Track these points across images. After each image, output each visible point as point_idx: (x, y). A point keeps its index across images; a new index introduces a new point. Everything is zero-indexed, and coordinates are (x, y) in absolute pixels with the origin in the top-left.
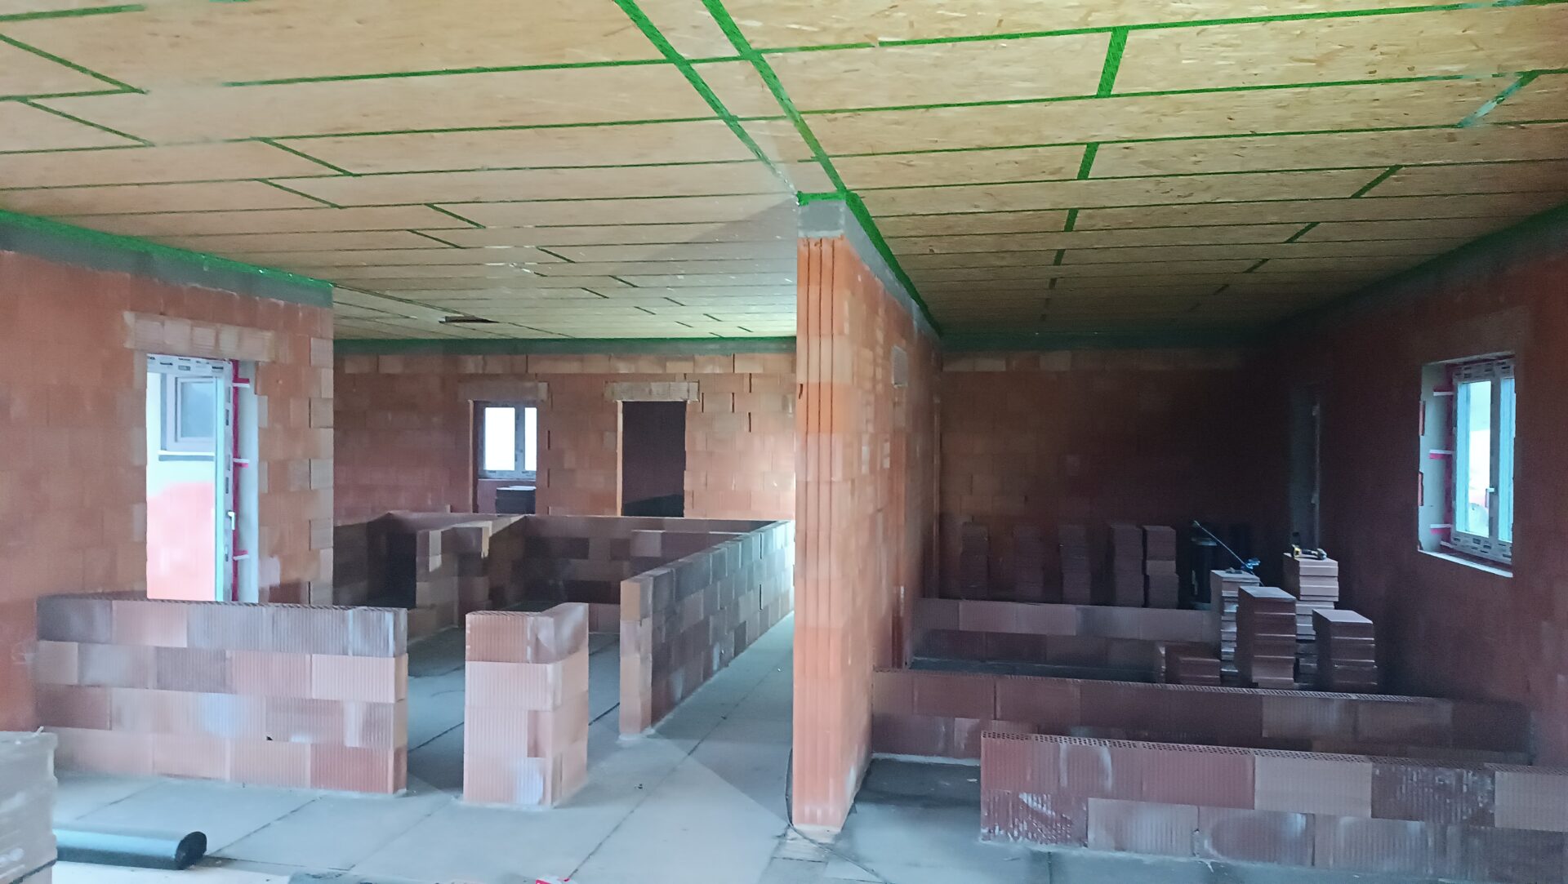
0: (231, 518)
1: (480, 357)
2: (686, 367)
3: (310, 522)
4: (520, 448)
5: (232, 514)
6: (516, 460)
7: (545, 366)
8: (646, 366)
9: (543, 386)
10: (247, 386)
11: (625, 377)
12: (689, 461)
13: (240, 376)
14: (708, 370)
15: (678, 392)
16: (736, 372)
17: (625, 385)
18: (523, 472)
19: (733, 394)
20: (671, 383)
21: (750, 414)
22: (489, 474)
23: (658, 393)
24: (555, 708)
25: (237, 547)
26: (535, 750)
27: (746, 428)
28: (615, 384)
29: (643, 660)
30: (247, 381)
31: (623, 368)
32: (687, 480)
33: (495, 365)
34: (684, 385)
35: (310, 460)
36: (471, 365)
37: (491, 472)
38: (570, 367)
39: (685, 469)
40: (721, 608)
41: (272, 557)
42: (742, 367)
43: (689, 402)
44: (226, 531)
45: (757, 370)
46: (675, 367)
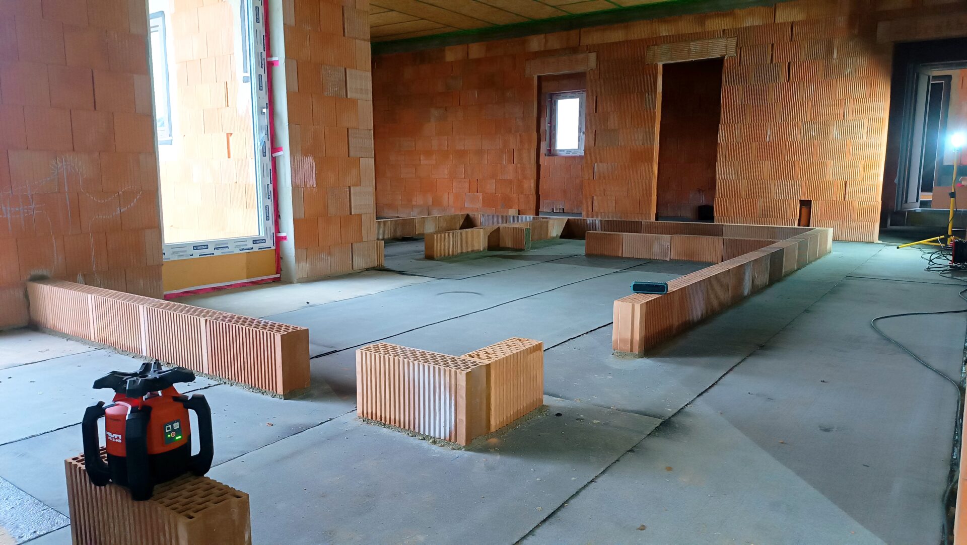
0: (264, 114)
1: (542, 36)
2: (724, 23)
3: (348, 129)
5: (265, 110)
7: (594, 37)
8: (685, 26)
9: (593, 57)
11: (668, 39)
12: (724, 115)
14: (748, 22)
15: (718, 49)
16: (776, 21)
17: (665, 47)
19: (773, 45)
20: (710, 40)
21: (789, 63)
23: (695, 52)
25: (273, 144)
27: (784, 79)
28: (656, 47)
31: (664, 30)
32: (721, 134)
33: (554, 41)
34: (723, 42)
35: (345, 68)
36: (535, 43)
39: (719, 123)
41: (306, 155)
42: (783, 16)
43: (726, 57)
45: (801, 16)
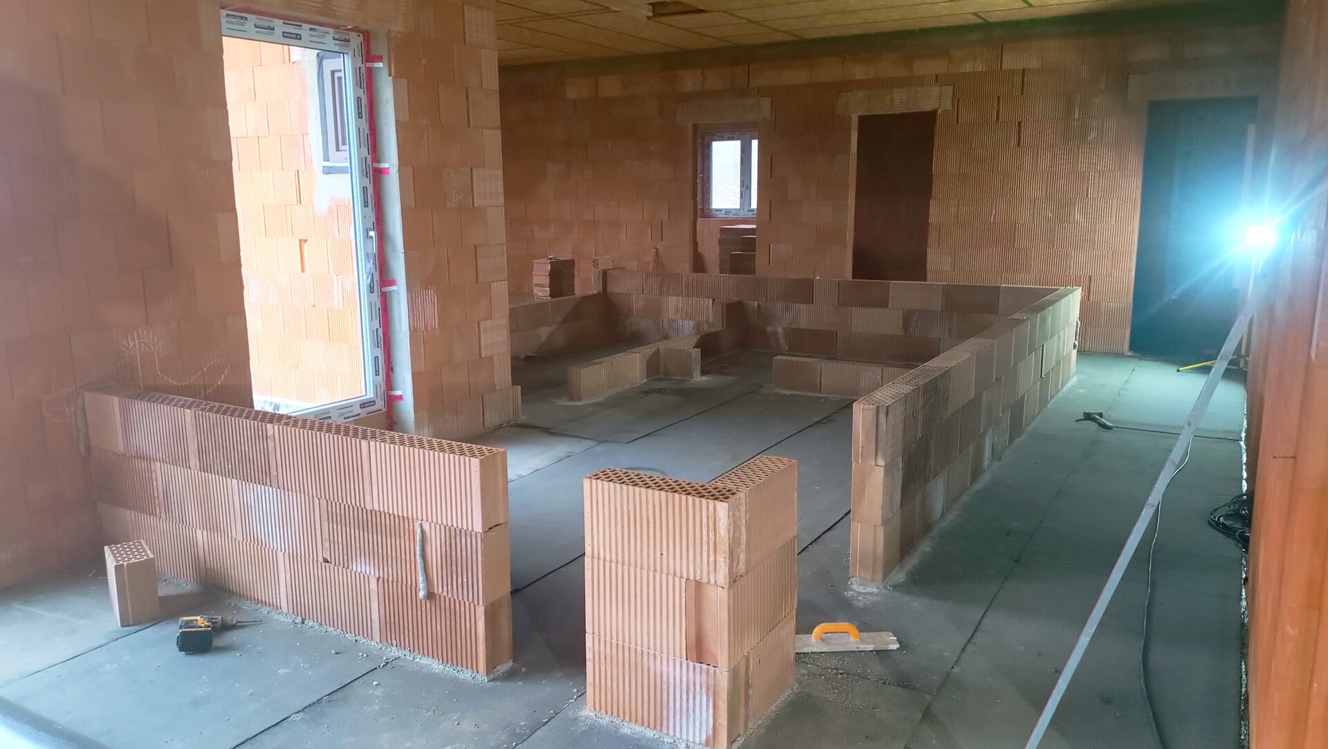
0: (372, 237)
1: (698, 72)
2: (937, 67)
3: (475, 247)
4: (746, 184)
5: (372, 233)
6: (741, 197)
7: (766, 77)
8: (887, 67)
9: (766, 102)
10: (381, 65)
11: (865, 84)
12: (938, 187)
13: (374, 52)
14: (968, 67)
15: (930, 99)
16: (1003, 68)
17: (863, 94)
18: (749, 211)
19: (999, 97)
20: (919, 89)
21: (1019, 123)
22: (714, 212)
23: (899, 102)
24: (734, 580)
25: (383, 277)
26: (698, 650)
27: (1013, 142)
28: (849, 94)
29: (889, 469)
30: (380, 59)
31: (859, 72)
32: (933, 211)
33: (715, 80)
34: (935, 91)
35: (471, 169)
36: (689, 81)
37: (717, 210)
38: (797, 76)
39: (931, 198)
40: (996, 379)
41: (427, 289)
42: (1011, 61)
43: (939, 112)
44: (367, 255)
45: (1034, 63)
46: (927, 67)
